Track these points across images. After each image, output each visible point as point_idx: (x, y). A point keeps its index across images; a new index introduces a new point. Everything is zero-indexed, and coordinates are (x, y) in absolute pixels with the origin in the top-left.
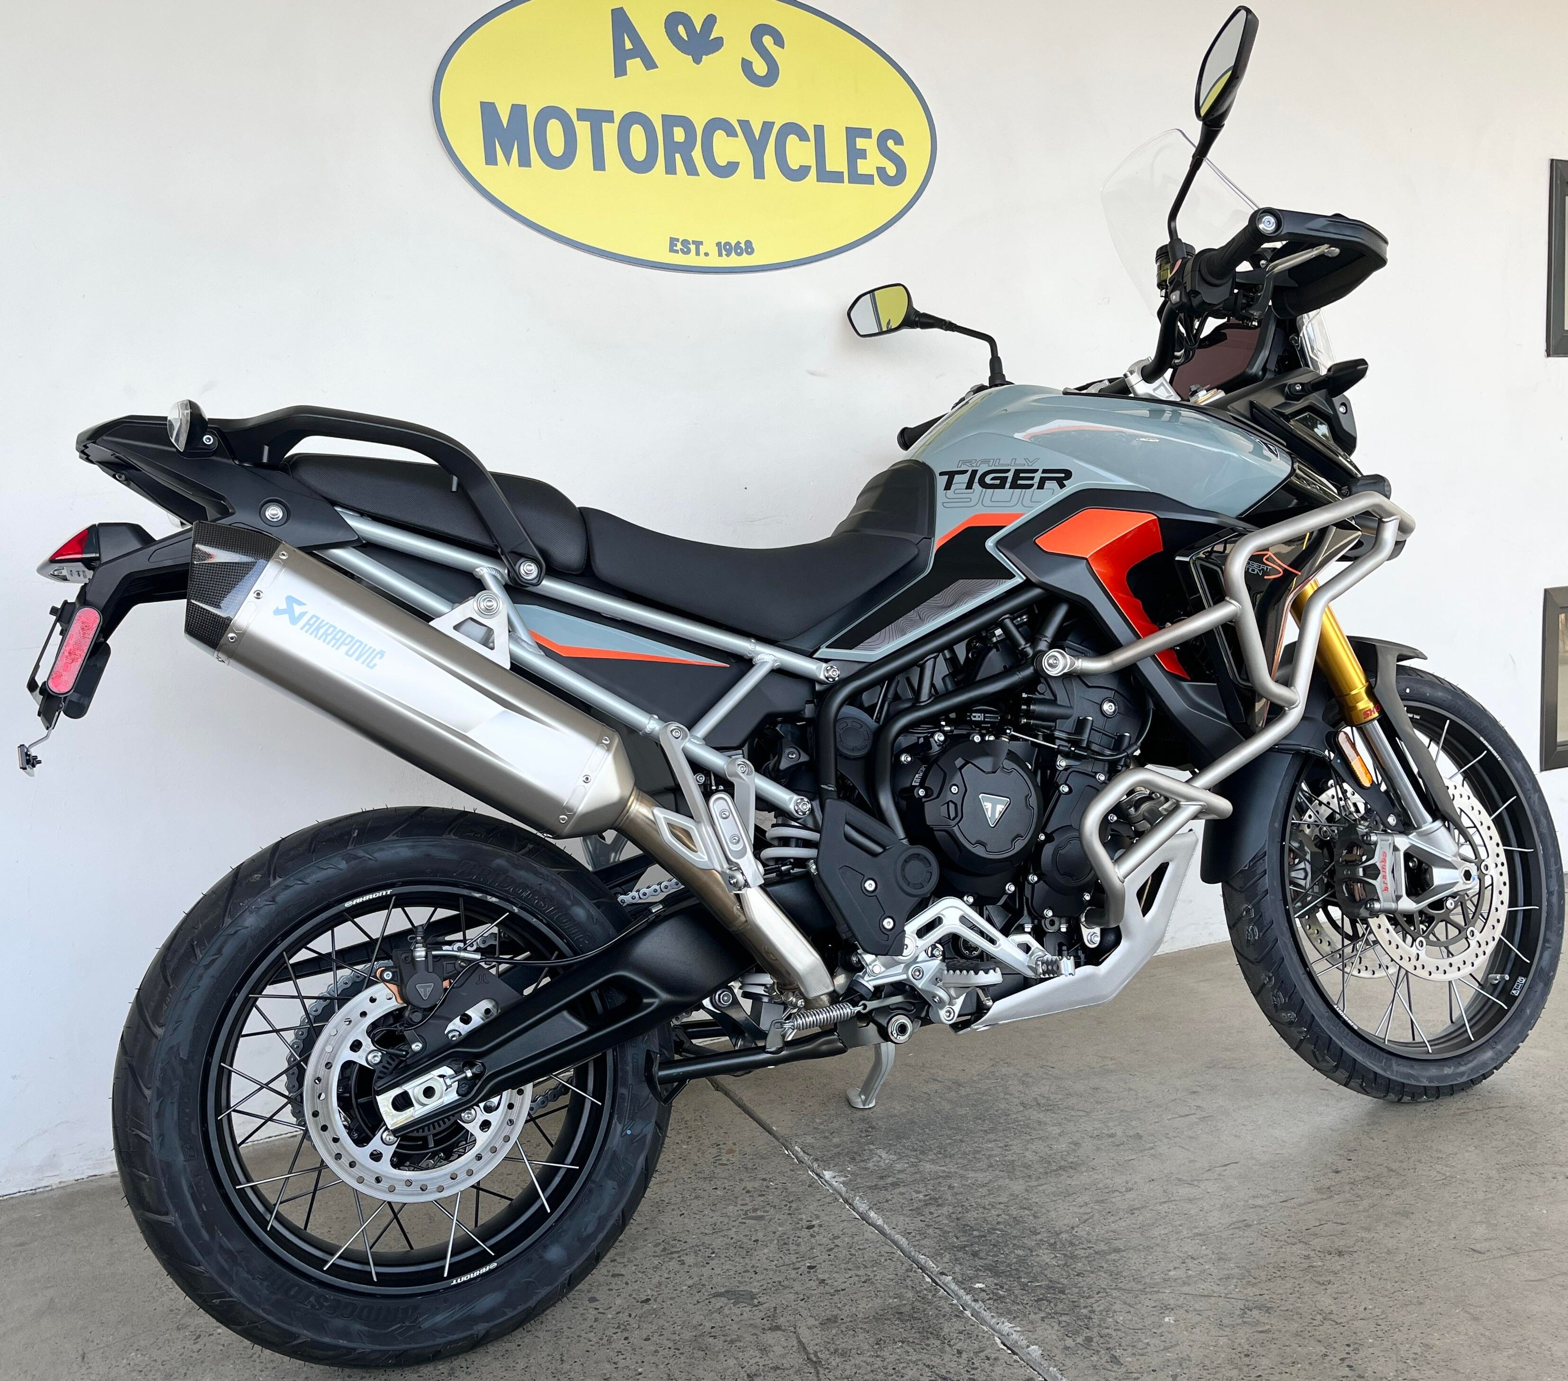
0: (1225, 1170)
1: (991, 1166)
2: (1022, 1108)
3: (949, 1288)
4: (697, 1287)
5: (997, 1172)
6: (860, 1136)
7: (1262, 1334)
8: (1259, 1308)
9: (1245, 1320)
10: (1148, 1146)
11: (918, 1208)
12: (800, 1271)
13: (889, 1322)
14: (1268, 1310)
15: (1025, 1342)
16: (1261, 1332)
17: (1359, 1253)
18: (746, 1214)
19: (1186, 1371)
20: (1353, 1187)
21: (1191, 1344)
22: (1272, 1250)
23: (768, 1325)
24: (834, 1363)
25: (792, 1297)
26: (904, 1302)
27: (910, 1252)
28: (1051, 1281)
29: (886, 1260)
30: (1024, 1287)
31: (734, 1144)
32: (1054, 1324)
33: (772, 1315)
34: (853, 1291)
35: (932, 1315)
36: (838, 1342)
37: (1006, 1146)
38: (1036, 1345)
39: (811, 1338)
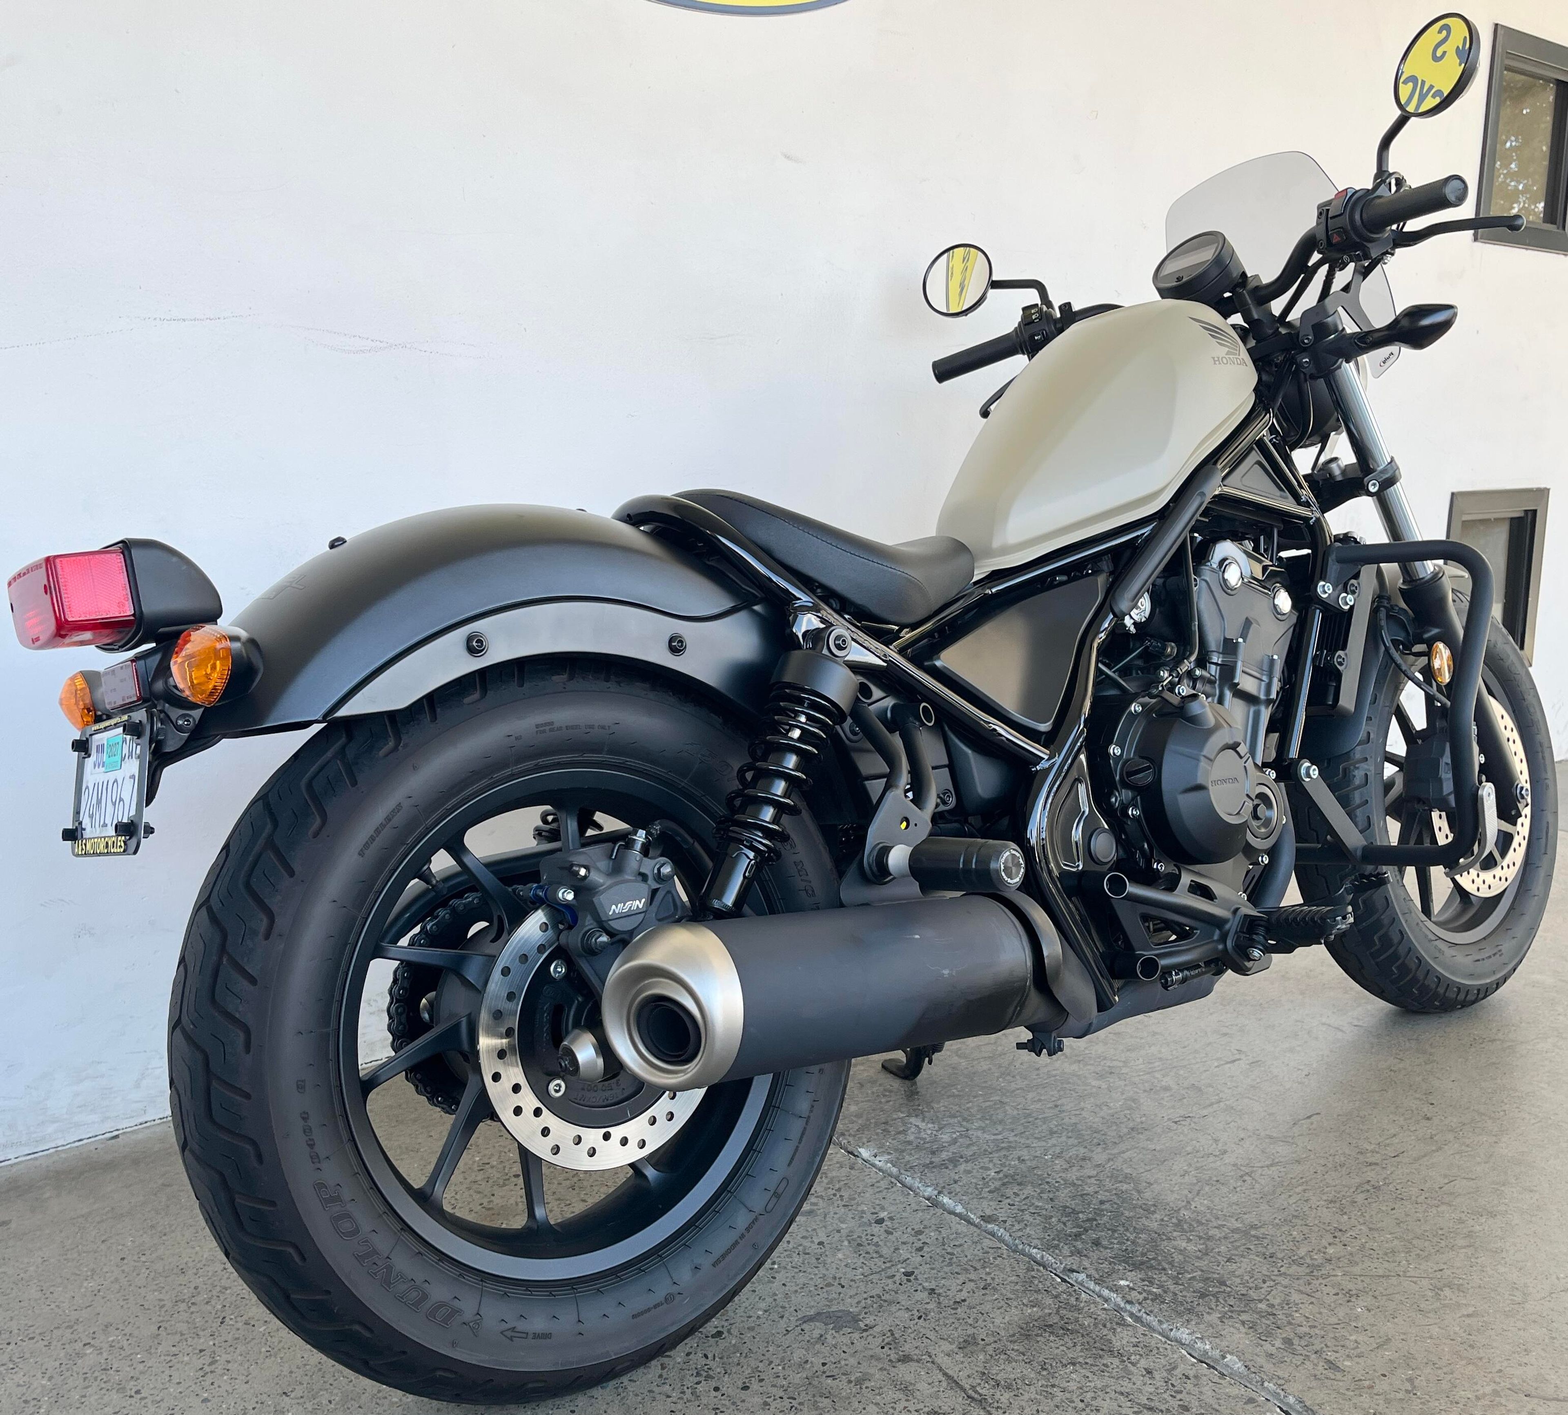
0: (1312, 1124)
1: (1052, 1133)
3: (1088, 1288)
4: (777, 1310)
5: (1064, 1139)
6: (880, 1102)
8: (1448, 1286)
9: (1442, 1302)
10: (1214, 1099)
11: (997, 1189)
12: (896, 1279)
13: (1042, 1339)
14: (1460, 1288)
15: (1216, 1353)
16: (1468, 1316)
17: (1509, 1212)
19: (1418, 1373)
21: (1402, 1337)
23: (893, 1355)
24: (1003, 1399)
25: (905, 1315)
26: (1047, 1311)
27: (1017, 1246)
28: (1202, 1271)
29: (995, 1258)
30: (1176, 1281)
32: (1237, 1325)
33: (892, 1341)
34: (978, 1302)
35: (1089, 1325)
36: (994, 1372)
37: (1056, 1106)
38: (1232, 1354)
39: (957, 1369)
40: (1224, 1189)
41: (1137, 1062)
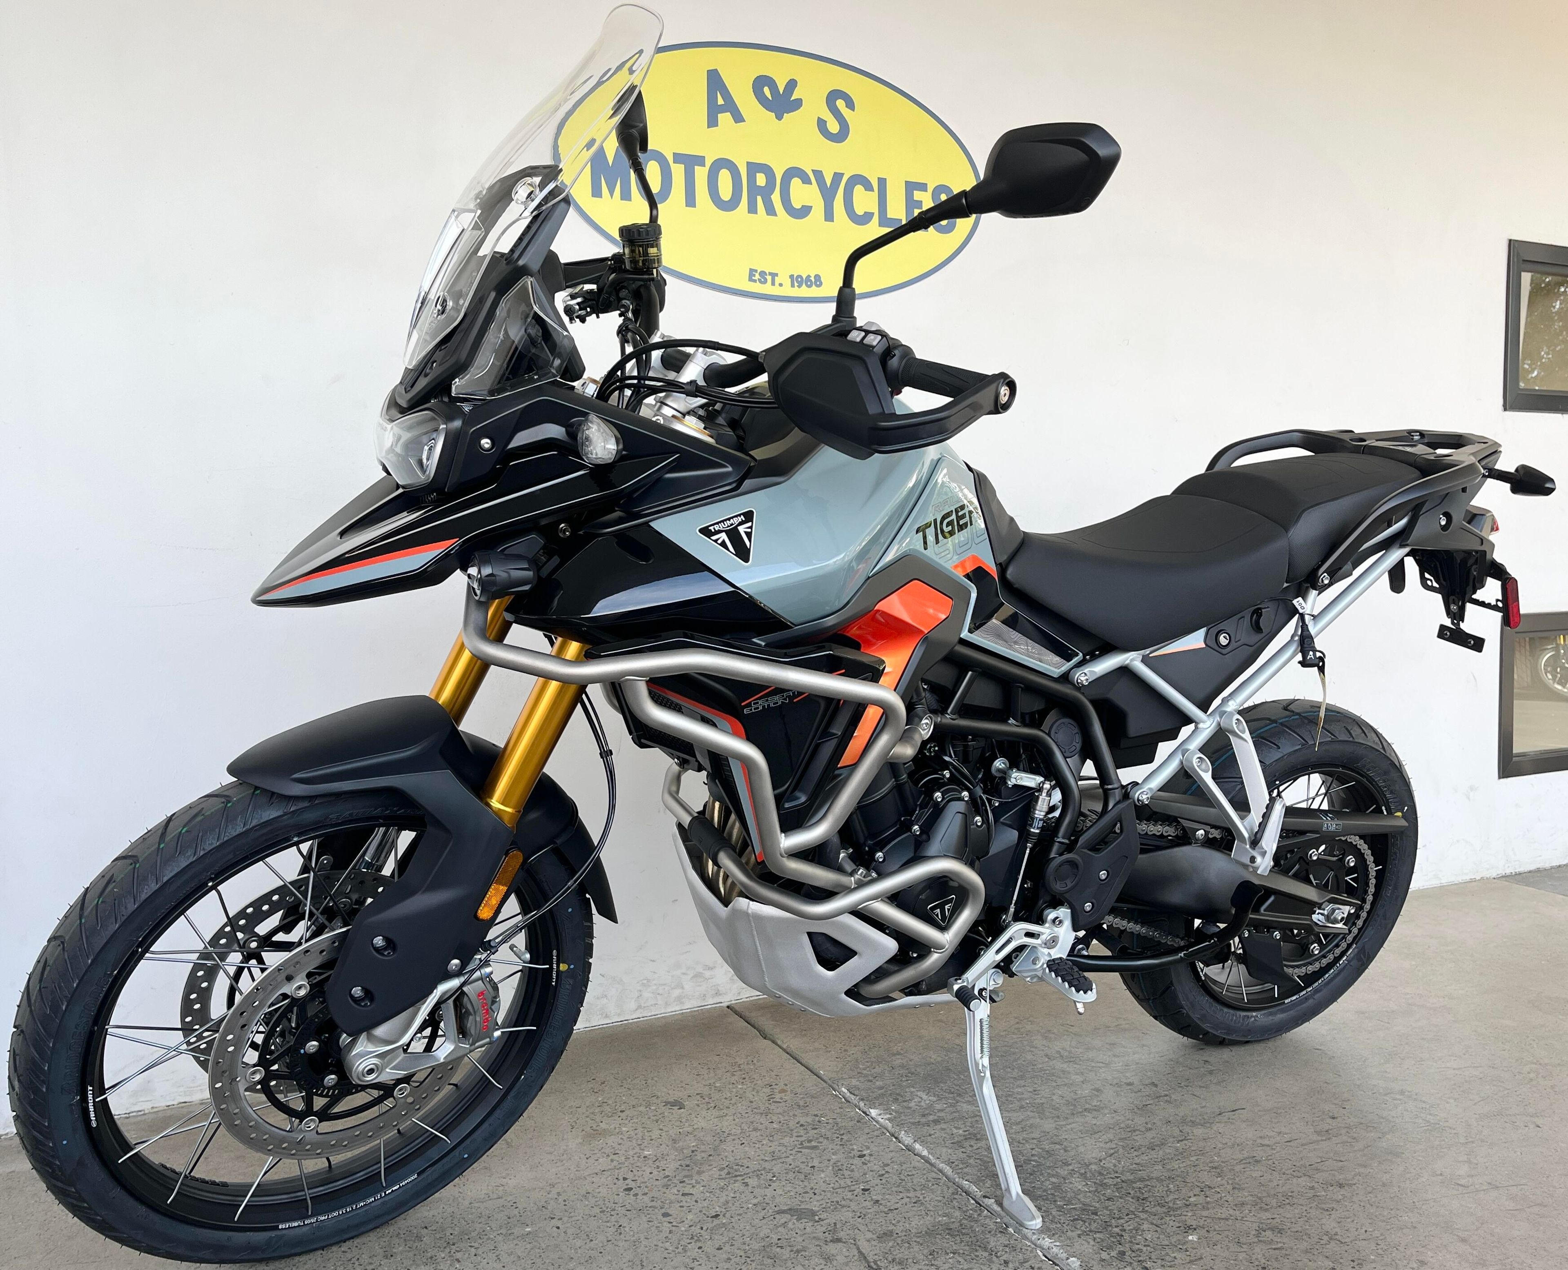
0: (1234, 1115)
1: (1022, 1107)
2: (1047, 1059)
3: (993, 1209)
4: (762, 1205)
6: (901, 1080)
7: (1276, 1251)
8: (1272, 1229)
9: (1260, 1239)
10: (1163, 1093)
11: (958, 1142)
12: (855, 1193)
13: (940, 1237)
14: (1280, 1231)
15: (1065, 1255)
16: (1275, 1249)
17: (1357, 1185)
18: (802, 1144)
20: (1348, 1130)
21: (1213, 1258)
22: (1281, 1182)
23: (829, 1238)
25: (850, 1214)
26: (952, 1220)
27: (954, 1179)
28: (1084, 1205)
29: (933, 1185)
30: (1060, 1209)
31: (786, 1085)
32: (1089, 1240)
33: (834, 1228)
34: (906, 1210)
35: (978, 1231)
36: (895, 1253)
37: (1035, 1091)
38: (1075, 1257)
39: (869, 1250)
40: (1136, 1153)
41: (1117, 1064)
